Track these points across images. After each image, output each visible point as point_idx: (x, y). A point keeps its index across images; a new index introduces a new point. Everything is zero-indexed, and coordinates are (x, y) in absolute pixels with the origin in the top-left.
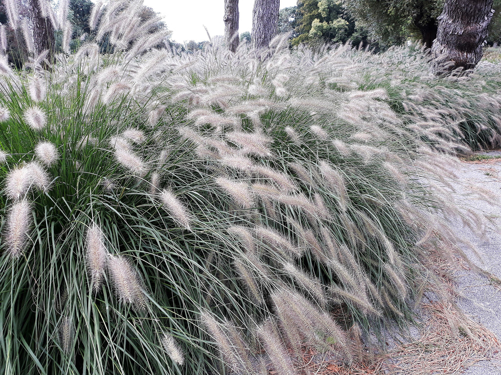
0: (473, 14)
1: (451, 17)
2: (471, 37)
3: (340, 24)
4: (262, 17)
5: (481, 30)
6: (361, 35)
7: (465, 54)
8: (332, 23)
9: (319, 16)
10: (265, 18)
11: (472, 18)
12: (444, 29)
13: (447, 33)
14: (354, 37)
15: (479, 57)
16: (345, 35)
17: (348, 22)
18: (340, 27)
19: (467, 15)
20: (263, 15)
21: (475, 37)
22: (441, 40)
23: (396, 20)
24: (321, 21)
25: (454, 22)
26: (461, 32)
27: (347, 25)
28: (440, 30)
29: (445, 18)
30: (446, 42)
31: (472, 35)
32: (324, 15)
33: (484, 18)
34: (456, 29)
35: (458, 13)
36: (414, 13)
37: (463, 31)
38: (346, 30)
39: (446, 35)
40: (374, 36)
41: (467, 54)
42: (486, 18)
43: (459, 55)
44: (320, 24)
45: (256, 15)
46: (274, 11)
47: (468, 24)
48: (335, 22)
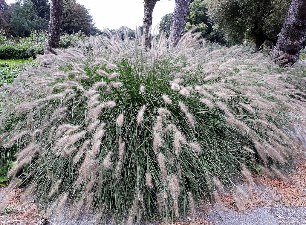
0: (296, 36)
1: (285, 36)
2: (295, 47)
3: (203, 26)
4: (177, 24)
5: (300, 44)
6: (215, 34)
7: (291, 56)
8: (198, 25)
9: (190, 20)
11: (296, 37)
12: (281, 42)
13: (283, 44)
14: (211, 35)
15: (298, 57)
16: (205, 33)
17: (208, 25)
18: (203, 28)
19: (294, 36)
21: (297, 48)
22: (279, 47)
23: (241, 29)
24: (191, 24)
25: (286, 38)
26: (290, 44)
27: (207, 28)
28: (279, 41)
29: (282, 36)
30: (281, 48)
31: (296, 46)
32: (193, 20)
33: (302, 38)
34: (287, 42)
35: (289, 34)
36: (252, 26)
37: (291, 44)
38: (206, 31)
39: (281, 45)
40: (227, 37)
41: (292, 56)
42: (303, 38)
43: (288, 56)
44: (191, 25)
45: (173, 23)
46: (184, 22)
47: (294, 40)
48: (200, 25)
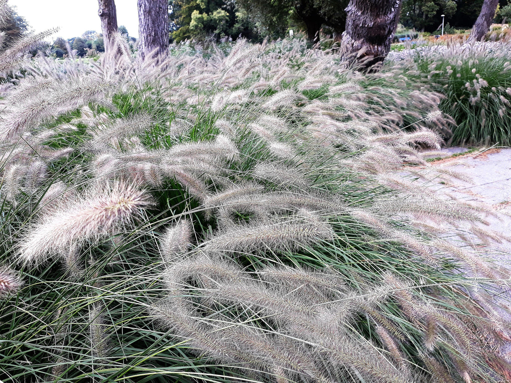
0: (381, 5)
1: (359, 8)
2: (381, 29)
3: (220, 15)
4: (149, 12)
5: (389, 21)
6: (242, 25)
7: (376, 47)
8: (212, 14)
9: (198, 7)
10: (153, 13)
11: (381, 9)
12: (354, 21)
13: (358, 25)
14: (236, 28)
15: (388, 49)
16: (227, 26)
17: (228, 13)
18: (221, 18)
19: (376, 6)
20: (150, 9)
21: (384, 30)
22: (351, 32)
23: (280, 11)
24: (201, 13)
25: (363, 13)
26: (371, 24)
27: (227, 16)
28: (349, 22)
29: (353, 9)
30: (356, 35)
31: (381, 27)
32: (203, 6)
33: (391, 9)
34: (366, 21)
35: (367, 4)
36: (297, 4)
37: (372, 23)
38: (227, 21)
39: (356, 28)
40: (259, 26)
41: (378, 47)
42: (393, 10)
43: (370, 48)
44: (200, 16)
47: (378, 16)
48: (215, 13)
